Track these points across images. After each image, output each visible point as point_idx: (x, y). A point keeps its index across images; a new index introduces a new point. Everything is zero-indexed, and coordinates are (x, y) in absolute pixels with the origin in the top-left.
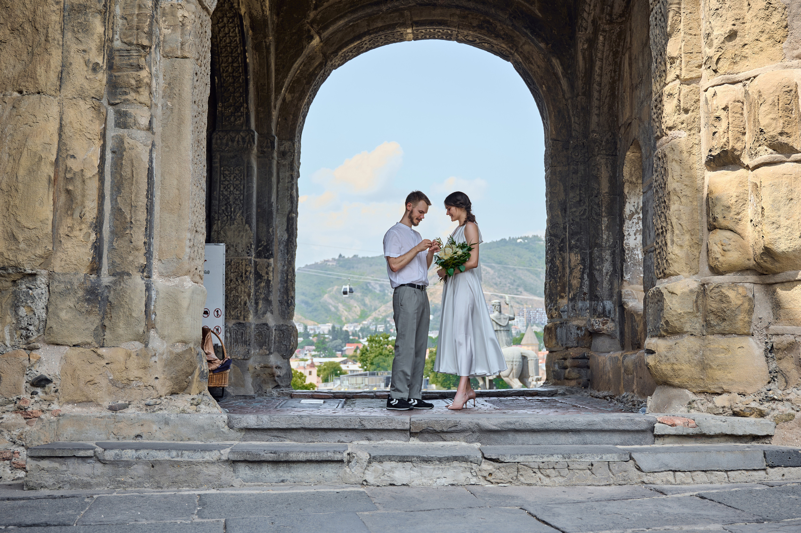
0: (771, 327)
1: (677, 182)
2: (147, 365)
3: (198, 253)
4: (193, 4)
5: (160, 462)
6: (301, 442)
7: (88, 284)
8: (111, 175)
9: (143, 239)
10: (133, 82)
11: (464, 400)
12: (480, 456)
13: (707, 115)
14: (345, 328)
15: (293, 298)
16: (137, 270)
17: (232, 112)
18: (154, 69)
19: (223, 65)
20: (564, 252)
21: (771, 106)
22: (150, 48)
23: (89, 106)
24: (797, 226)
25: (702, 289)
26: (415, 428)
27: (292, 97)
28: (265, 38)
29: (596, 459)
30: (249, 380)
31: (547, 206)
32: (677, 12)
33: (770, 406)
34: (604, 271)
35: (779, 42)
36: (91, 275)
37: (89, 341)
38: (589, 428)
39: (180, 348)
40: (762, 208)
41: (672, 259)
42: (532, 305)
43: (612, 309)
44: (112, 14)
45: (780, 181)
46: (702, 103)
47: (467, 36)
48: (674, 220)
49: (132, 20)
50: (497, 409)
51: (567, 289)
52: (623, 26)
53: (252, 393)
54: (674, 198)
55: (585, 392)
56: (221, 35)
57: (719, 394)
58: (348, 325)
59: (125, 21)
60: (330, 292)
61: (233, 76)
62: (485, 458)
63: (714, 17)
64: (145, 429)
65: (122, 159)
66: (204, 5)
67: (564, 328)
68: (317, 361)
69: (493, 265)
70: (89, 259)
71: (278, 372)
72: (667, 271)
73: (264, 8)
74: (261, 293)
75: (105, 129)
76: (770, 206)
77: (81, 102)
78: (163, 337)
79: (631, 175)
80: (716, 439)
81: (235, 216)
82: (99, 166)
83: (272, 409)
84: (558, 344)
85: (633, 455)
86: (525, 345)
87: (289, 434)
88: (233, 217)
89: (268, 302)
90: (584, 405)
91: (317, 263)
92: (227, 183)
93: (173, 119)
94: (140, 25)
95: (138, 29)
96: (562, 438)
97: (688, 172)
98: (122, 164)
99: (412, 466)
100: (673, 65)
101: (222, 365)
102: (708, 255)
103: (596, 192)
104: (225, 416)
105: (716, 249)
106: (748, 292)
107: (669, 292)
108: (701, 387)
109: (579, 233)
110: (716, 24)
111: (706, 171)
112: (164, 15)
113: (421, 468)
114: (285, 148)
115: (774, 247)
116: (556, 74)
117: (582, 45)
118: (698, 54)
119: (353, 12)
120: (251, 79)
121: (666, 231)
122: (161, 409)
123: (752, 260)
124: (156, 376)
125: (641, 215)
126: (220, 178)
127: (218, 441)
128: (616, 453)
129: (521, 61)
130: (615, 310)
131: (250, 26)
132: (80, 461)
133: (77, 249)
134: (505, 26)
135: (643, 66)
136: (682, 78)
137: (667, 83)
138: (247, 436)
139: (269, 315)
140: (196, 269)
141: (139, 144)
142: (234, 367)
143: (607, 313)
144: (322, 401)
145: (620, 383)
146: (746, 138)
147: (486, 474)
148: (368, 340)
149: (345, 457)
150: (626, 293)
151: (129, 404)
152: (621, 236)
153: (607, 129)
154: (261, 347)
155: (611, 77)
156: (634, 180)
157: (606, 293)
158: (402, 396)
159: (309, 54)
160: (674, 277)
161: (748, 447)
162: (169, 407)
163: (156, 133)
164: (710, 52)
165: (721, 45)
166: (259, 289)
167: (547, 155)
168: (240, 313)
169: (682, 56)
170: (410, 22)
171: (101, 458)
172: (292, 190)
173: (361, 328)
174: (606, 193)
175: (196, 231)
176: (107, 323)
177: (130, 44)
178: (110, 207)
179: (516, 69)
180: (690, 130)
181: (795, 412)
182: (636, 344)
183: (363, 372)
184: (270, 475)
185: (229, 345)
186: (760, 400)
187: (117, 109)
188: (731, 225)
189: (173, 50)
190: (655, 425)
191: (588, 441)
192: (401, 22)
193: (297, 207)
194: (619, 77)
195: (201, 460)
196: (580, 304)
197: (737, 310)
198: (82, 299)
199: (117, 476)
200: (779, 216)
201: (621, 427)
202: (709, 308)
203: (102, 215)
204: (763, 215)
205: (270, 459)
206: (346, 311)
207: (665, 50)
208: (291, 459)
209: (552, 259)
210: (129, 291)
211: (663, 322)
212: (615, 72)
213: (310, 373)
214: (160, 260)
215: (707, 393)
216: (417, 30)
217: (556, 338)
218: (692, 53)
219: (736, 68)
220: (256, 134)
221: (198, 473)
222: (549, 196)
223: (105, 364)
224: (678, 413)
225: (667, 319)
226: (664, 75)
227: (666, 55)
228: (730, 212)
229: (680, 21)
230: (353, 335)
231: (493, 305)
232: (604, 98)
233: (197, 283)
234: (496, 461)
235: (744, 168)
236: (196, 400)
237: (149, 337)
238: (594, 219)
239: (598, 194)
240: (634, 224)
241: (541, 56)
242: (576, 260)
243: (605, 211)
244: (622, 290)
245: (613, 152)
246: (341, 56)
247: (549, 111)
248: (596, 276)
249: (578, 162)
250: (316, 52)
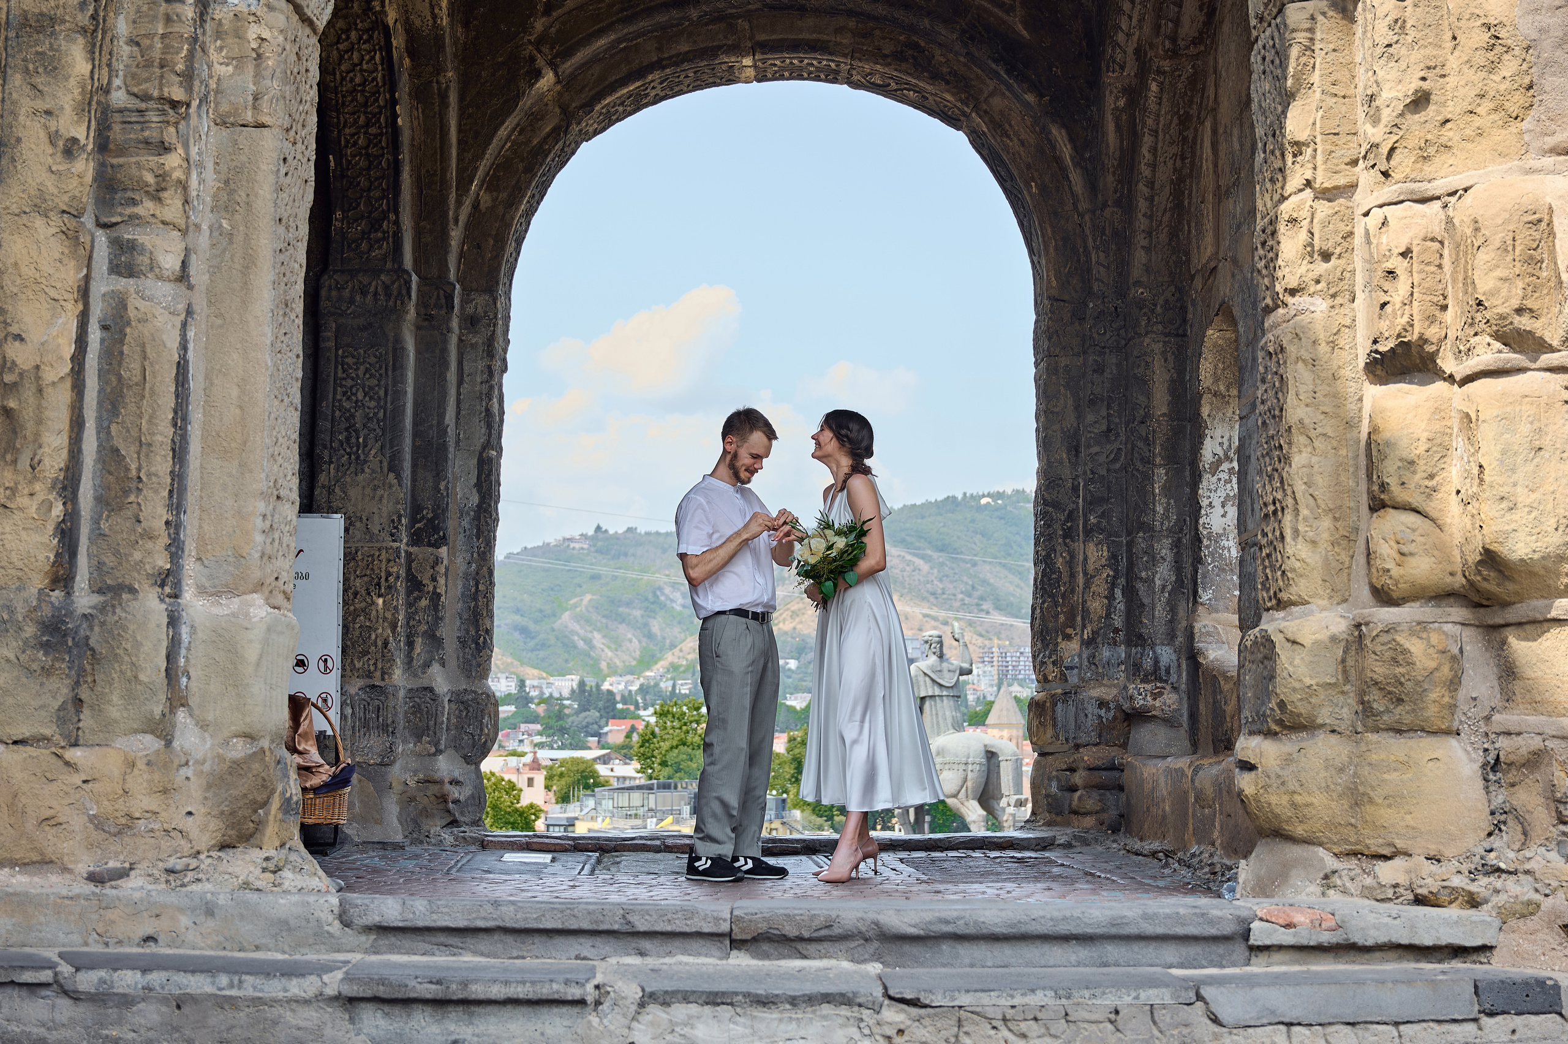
0: (1497, 717)
1: (1307, 405)
2: (169, 786)
3: (281, 543)
4: (282, 12)
5: (193, 999)
6: (496, 957)
7: (47, 611)
8: (99, 376)
9: (164, 515)
10: (150, 178)
11: (853, 860)
12: (878, 992)
13: (1368, 266)
14: (606, 686)
15: (489, 632)
16: (150, 582)
17: (363, 232)
18: (194, 151)
19: (347, 131)
20: (1073, 541)
21: (1499, 252)
22: (188, 105)
23: (54, 230)
24: (1550, 507)
25: (1356, 633)
26: (743, 930)
27: (494, 200)
28: (438, 74)
29: (1125, 1000)
30: (392, 808)
31: (1037, 441)
32: (1308, 48)
33: (1490, 884)
34: (1158, 582)
35: (1516, 118)
36: (53, 590)
37: (48, 732)
38: (1113, 931)
39: (239, 749)
40: (1481, 466)
41: (1293, 570)
42: (1011, 639)
43: (1174, 665)
44: (109, 35)
45: (1517, 409)
46: (1358, 240)
47: (870, 74)
48: (1300, 488)
49: (151, 47)
50: (923, 882)
51: (1079, 618)
52: (1200, 63)
53: (399, 838)
54: (1300, 439)
55: (1114, 841)
56: (343, 68)
57: (1386, 858)
58: (614, 679)
59: (136, 48)
60: (575, 606)
61: (368, 155)
62: (891, 998)
63: (1382, 61)
64: (164, 924)
65: (122, 342)
66: (305, 14)
67: (1070, 702)
68: (545, 755)
69: (929, 552)
70: (48, 558)
71: (455, 793)
72: (1284, 596)
73: (436, 11)
74: (419, 621)
75: (87, 278)
76: (1496, 463)
77: (39, 222)
78: (203, 726)
79: (1217, 380)
80: (1378, 954)
81: (367, 455)
82: (72, 358)
83: (438, 876)
84: (1057, 738)
85: (1202, 992)
86: (994, 726)
87: (470, 941)
88: (362, 457)
89: (434, 640)
90: (1110, 872)
91: (548, 544)
92: (349, 383)
93: (232, 256)
94: (169, 57)
95: (162, 67)
96: (1056, 953)
97: (1329, 385)
98: (121, 353)
99: (733, 1013)
100: (1299, 159)
101: (334, 777)
102: (1368, 563)
103: (1142, 412)
104: (334, 900)
105: (1386, 550)
106: (1451, 641)
107: (1288, 640)
108: (1351, 843)
109: (1106, 500)
110: (1388, 77)
111: (1367, 384)
112: (219, 34)
113: (754, 1018)
114: (476, 308)
115: (1503, 550)
116: (1058, 160)
117: (1113, 101)
118: (1349, 138)
119: (627, 20)
120: (407, 160)
121: (1283, 509)
122: (199, 880)
123: (1460, 573)
124: (189, 809)
125: (1235, 464)
126: (336, 373)
127: (318, 952)
128: (1167, 986)
129: (985, 129)
130: (1179, 666)
131: (407, 48)
132: (24, 992)
133: (23, 534)
134: (951, 56)
135: (1242, 150)
136: (1317, 186)
137: (1286, 195)
138: (381, 943)
139: (436, 668)
140: (277, 578)
141: (158, 311)
142: (360, 781)
143: (1163, 673)
144: (547, 858)
145: (1186, 825)
146: (1449, 316)
147: (891, 1032)
148: (655, 713)
149: (590, 993)
150: (1203, 630)
151: (131, 869)
152: (1195, 510)
153: (1166, 279)
154: (418, 738)
155: (1175, 170)
156: (1222, 388)
157: (1162, 629)
158: (720, 852)
159: (531, 108)
160: (1297, 608)
161: (1443, 972)
162: (216, 875)
163: (197, 287)
164: (1374, 133)
165: (1397, 121)
166: (416, 612)
167: (1039, 332)
168: (375, 664)
169: (1318, 140)
170: (749, 44)
171: (69, 986)
172: (490, 400)
173: (642, 685)
174: (1164, 415)
175: (278, 497)
176: (84, 694)
177: (145, 97)
178: (95, 444)
179: (974, 147)
180: (1334, 296)
181: (1542, 898)
182: (1222, 741)
183: (643, 782)
184: (428, 1030)
185: (349, 733)
186: (1470, 872)
187: (115, 235)
188: (1416, 500)
189: (237, 109)
190: (1252, 926)
191: (1111, 959)
192: (730, 42)
193: (500, 437)
194: (1192, 171)
195: (281, 995)
196: (1106, 653)
197: (1428, 679)
198: (32, 642)
199: (102, 1025)
200: (1515, 485)
201: (1180, 931)
202: (1370, 674)
203: (77, 462)
204: (1481, 480)
205: (429, 996)
206: (609, 647)
207: (1282, 127)
208: (473, 997)
209: (1048, 556)
210: (132, 627)
211: (1273, 704)
212: (1183, 158)
213: (530, 782)
214: (199, 559)
215: (1363, 855)
216: (764, 61)
217: (1055, 725)
218: (1337, 134)
219: (1428, 169)
220: (414, 278)
221: (275, 1023)
223: (80, 783)
224: (1302, 897)
225: (1282, 697)
226: (1280, 179)
227: (1284, 136)
228: (1414, 472)
229: (1314, 67)
230: (624, 701)
231: (926, 642)
232: (1160, 214)
233: (279, 608)
234: (914, 1003)
235: (1445, 379)
236: (274, 862)
237: (174, 726)
238: (1138, 470)
239: (1144, 417)
240: (1222, 482)
241: (1028, 121)
242: (1099, 558)
243: (1160, 454)
244: (1195, 624)
245: (1178, 329)
246: (601, 114)
247: (1043, 236)
248: (1140, 593)
249: (1104, 348)
250: (547, 105)
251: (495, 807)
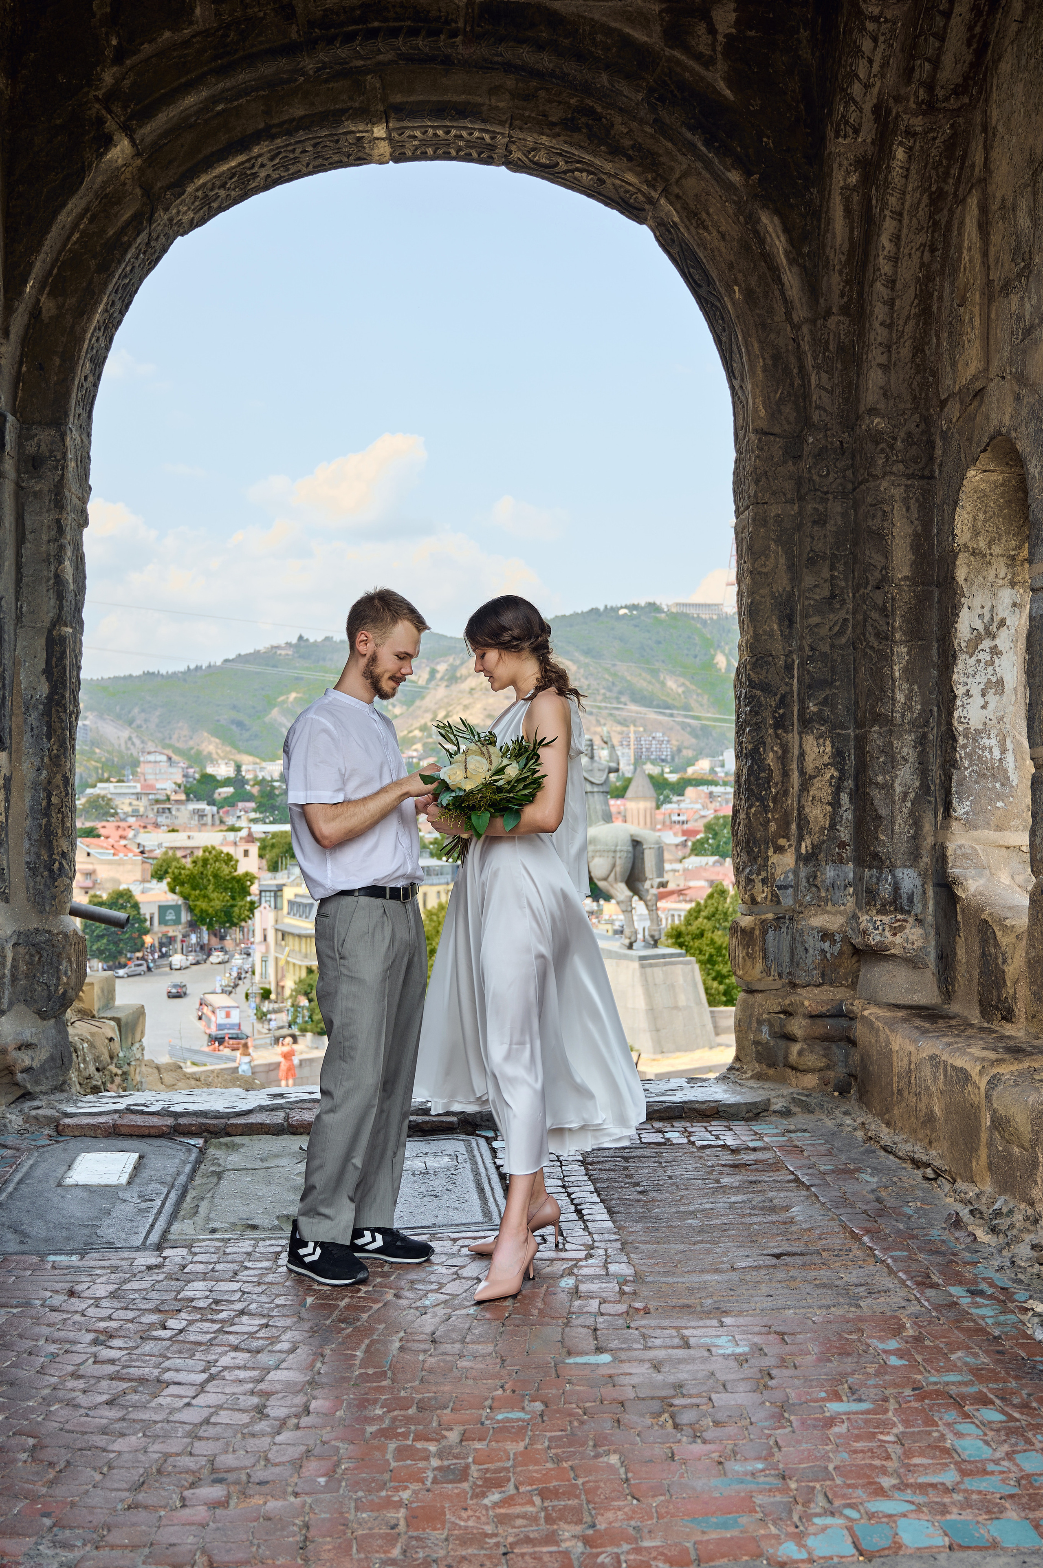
11: (523, 1256)
15: (66, 856)
20: (786, 732)
27: (60, 307)
34: (898, 789)
42: (645, 727)
43: (918, 892)
47: (533, 149)
51: (794, 827)
52: (961, 120)
55: (846, 1113)
60: (283, 703)
67: (784, 929)
68: (259, 829)
71: (25, 1059)
79: (976, 533)
84: (768, 973)
86: (632, 799)
103: (877, 574)
109: (830, 684)
114: (39, 446)
116: (768, 258)
117: (842, 177)
119: (223, 72)
129: (676, 219)
130: (924, 893)
134: (634, 125)
143: (905, 902)
145: (973, 1148)
150: (959, 852)
152: (948, 699)
153: (909, 406)
155: (922, 265)
156: (982, 544)
157: (903, 847)
159: (103, 187)
170: (381, 108)
174: (906, 578)
179: (661, 245)
182: (998, 1008)
192: (357, 105)
194: (943, 266)
196: (829, 873)
209: (756, 749)
212: (933, 250)
213: (246, 853)
216: (401, 131)
217: (765, 958)
222: (748, 580)
232: (901, 322)
238: (872, 647)
239: (881, 581)
240: (982, 664)
241: (730, 208)
242: (820, 755)
243: (901, 627)
244: (948, 844)
245: (923, 469)
246: (196, 198)
247: (748, 351)
248: (876, 802)
249: (826, 493)
250: (124, 184)
251: (215, 876)
